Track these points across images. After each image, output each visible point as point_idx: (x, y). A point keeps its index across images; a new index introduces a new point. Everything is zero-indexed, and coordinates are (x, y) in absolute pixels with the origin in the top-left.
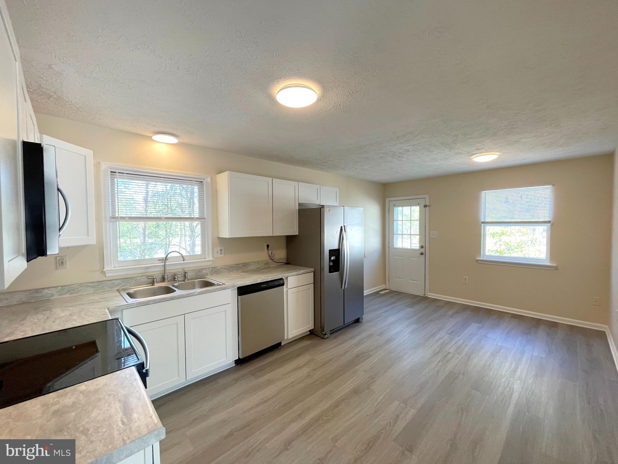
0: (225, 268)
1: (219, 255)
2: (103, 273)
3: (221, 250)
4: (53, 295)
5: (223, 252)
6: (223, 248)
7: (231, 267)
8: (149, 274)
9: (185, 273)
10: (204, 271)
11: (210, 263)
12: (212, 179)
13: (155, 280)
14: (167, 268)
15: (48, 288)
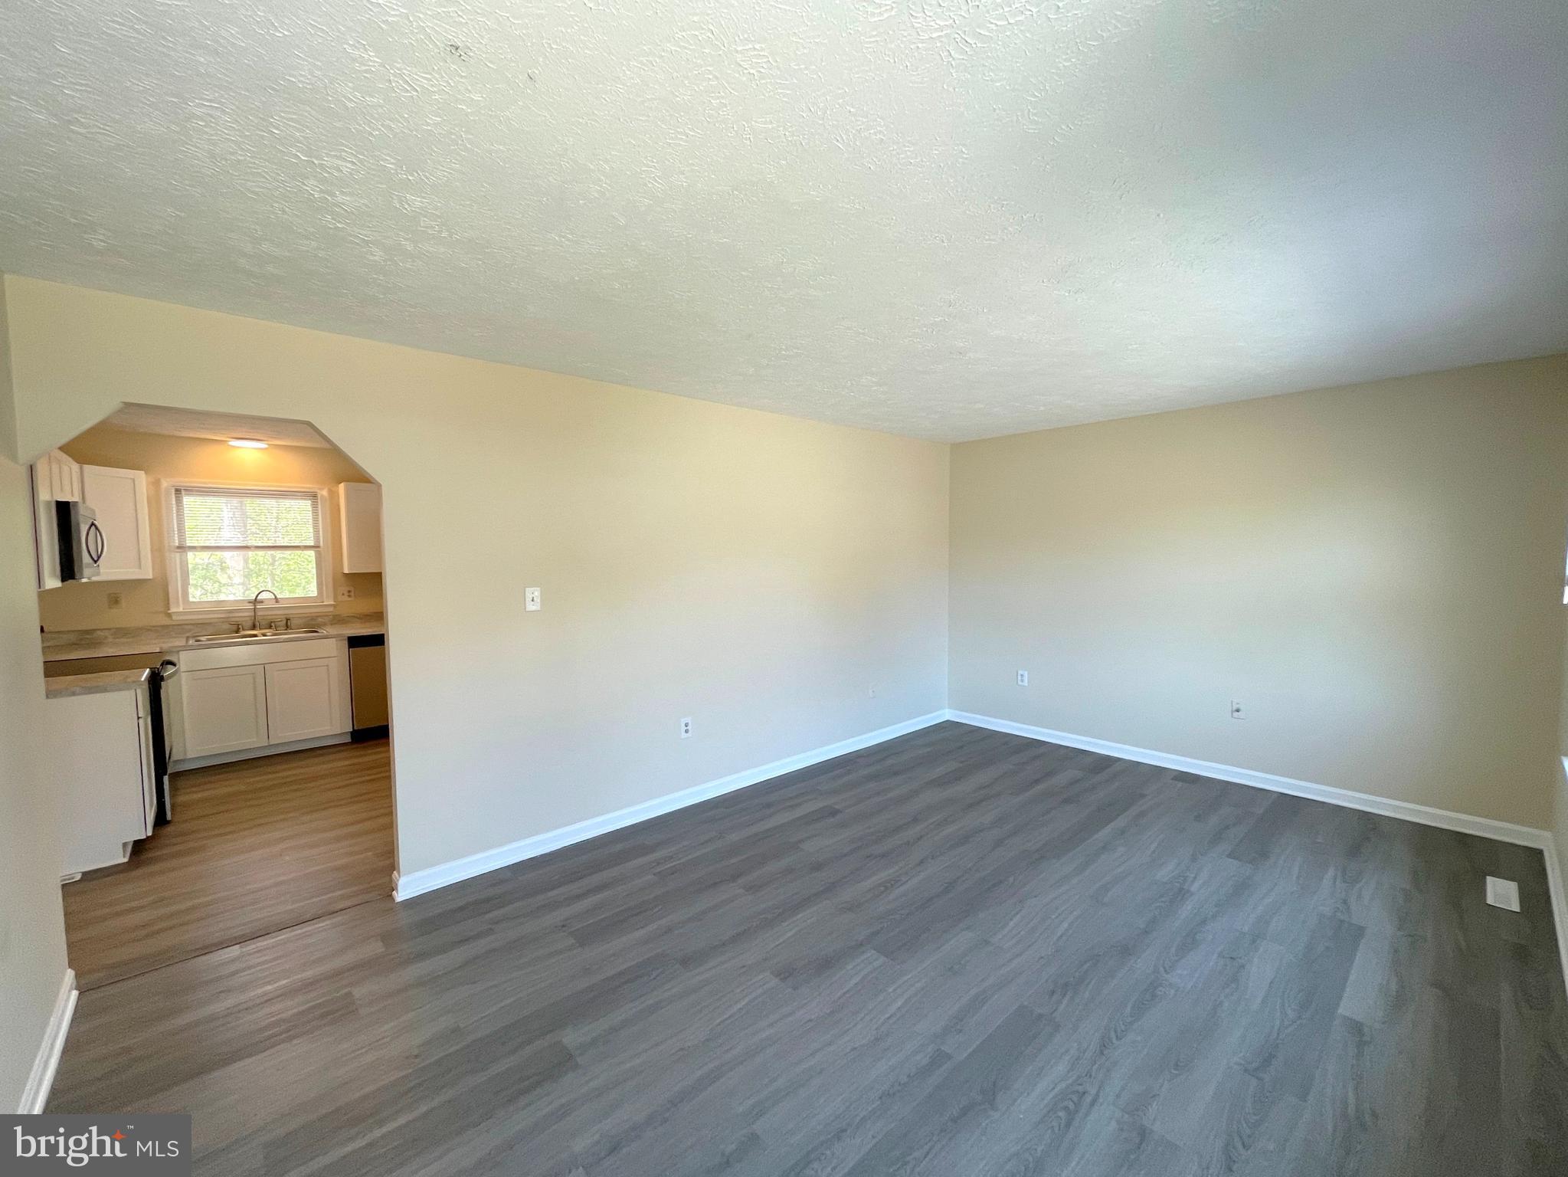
0: (357, 617)
1: (346, 598)
2: (169, 615)
3: (349, 592)
4: (106, 637)
5: (352, 594)
6: (352, 589)
7: (367, 615)
8: (233, 619)
9: (287, 620)
10: (320, 620)
11: (331, 609)
12: (330, 492)
13: (240, 626)
14: (259, 613)
15: (101, 630)
